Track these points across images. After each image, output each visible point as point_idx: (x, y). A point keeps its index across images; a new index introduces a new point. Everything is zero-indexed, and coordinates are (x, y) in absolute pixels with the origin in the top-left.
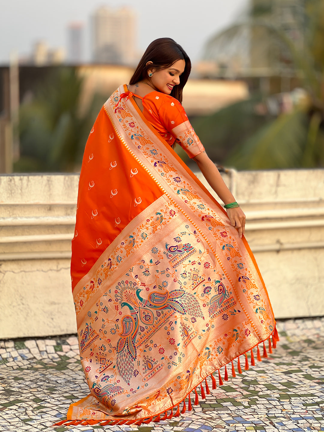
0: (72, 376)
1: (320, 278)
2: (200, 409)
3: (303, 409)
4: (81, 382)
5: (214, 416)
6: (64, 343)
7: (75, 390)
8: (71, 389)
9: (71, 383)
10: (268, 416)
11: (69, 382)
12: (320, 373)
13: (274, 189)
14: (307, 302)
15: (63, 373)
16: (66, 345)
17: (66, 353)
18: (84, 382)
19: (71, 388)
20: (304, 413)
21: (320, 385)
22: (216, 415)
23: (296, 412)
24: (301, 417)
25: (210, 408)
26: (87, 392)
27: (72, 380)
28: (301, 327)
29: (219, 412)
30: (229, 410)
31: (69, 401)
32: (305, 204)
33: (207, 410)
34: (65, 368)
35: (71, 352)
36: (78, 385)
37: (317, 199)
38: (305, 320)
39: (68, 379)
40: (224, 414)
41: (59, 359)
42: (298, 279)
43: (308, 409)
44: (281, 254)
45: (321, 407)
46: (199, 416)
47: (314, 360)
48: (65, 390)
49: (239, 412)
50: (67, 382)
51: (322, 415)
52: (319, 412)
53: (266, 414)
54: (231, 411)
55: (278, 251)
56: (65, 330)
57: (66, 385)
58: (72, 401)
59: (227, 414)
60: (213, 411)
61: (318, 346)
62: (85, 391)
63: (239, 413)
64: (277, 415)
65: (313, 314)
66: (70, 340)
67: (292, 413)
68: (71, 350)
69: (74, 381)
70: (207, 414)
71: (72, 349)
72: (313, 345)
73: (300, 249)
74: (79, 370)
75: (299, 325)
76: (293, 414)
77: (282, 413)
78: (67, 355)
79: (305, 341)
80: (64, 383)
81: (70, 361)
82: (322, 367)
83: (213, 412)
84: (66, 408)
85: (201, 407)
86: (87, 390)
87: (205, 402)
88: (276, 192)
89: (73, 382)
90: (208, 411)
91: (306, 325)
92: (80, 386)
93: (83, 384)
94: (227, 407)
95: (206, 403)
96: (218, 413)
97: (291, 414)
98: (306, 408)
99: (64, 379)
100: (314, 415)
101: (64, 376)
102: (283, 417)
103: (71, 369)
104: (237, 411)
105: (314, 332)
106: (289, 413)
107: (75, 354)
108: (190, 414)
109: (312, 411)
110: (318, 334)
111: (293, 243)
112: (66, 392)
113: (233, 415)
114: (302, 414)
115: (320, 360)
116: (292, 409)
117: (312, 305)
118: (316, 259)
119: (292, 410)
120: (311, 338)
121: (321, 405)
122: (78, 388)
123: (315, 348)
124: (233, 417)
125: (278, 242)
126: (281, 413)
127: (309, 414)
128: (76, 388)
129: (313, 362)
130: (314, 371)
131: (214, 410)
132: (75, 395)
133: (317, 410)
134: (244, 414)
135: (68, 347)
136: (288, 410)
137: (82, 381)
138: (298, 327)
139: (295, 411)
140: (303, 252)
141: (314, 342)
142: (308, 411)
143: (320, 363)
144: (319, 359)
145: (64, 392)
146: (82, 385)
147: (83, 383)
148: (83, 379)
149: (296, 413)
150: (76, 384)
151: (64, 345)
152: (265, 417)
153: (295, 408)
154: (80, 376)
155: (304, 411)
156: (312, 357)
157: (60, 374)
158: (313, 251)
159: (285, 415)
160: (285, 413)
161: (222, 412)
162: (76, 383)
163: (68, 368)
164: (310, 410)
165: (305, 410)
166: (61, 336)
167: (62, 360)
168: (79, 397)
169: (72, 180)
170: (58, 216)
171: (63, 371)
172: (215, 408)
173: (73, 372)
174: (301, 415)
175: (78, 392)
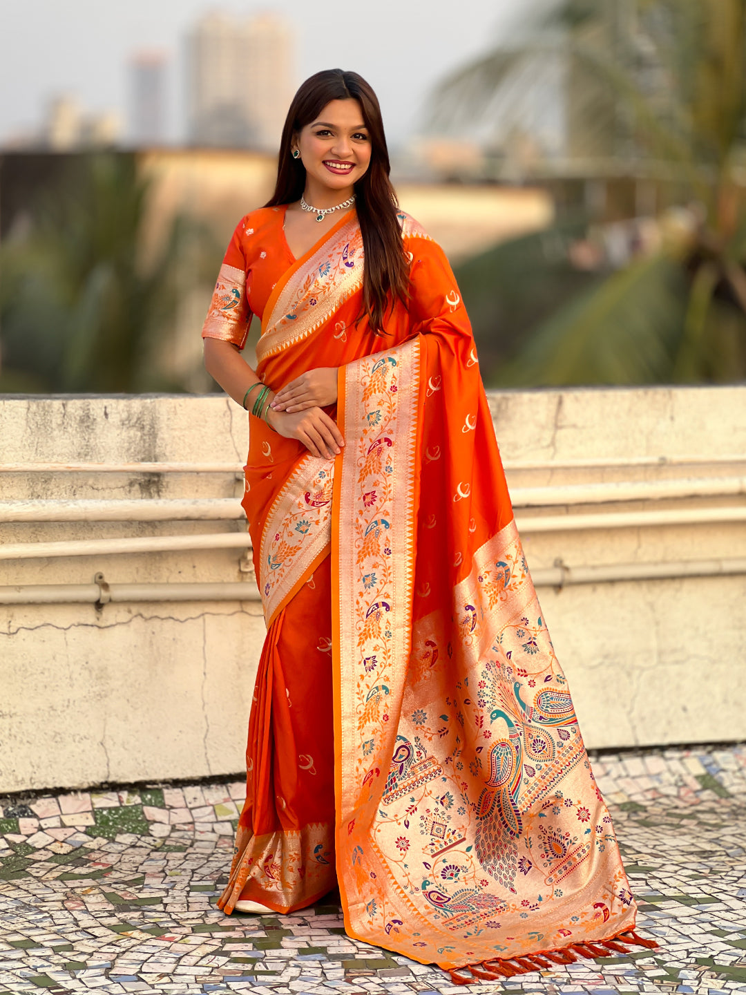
0: (35, 892)
1: (661, 653)
2: (341, 973)
3: (593, 971)
4: (57, 908)
5: (372, 990)
6: (25, 812)
7: (37, 927)
8: (27, 925)
9: (30, 911)
10: (505, 988)
11: (27, 907)
12: (647, 884)
13: (547, 435)
14: (630, 713)
15: (14, 885)
16: (29, 816)
17: (28, 836)
18: (63, 906)
19: (29, 921)
20: (594, 981)
21: (644, 913)
22: (378, 986)
23: (574, 980)
24: (586, 990)
25: (365, 970)
26: (65, 930)
27: (35, 901)
28: (614, 774)
29: (386, 980)
30: (411, 974)
31: (19, 954)
32: (625, 470)
33: (357, 974)
34: (22, 873)
35: (40, 833)
36: (46, 915)
37: (654, 459)
38: (623, 756)
39: (25, 900)
40: (396, 984)
41: (9, 852)
42: (606, 656)
43: (606, 973)
44: (566, 594)
45: (638, 967)
46: (335, 988)
47: (639, 852)
48: (12, 927)
49: (436, 979)
50: (22, 908)
51: (638, 985)
52: (631, 978)
53: (500, 983)
54: (415, 976)
55: (558, 587)
56: (27, 781)
57: (17, 915)
58: (27, 954)
59: (404, 983)
60: (371, 976)
61: (653, 819)
62: (64, 928)
63: (434, 981)
64: (526, 986)
65: (645, 741)
66: (39, 806)
67: (565, 981)
68: (41, 829)
69: (38, 904)
70: (355, 984)
71: (44, 827)
72: (643, 815)
73: (612, 582)
74: (56, 879)
75: (609, 767)
76: (568, 983)
77: (540, 982)
78: (29, 841)
79: (621, 807)
80: (14, 910)
81: (36, 856)
82: (654, 869)
83: (371, 978)
84: (8, 971)
85: (342, 967)
86: (68, 926)
87: (353, 955)
88: (553, 443)
89: (36, 907)
90: (358, 977)
91: (625, 768)
92: (51, 916)
93: (59, 913)
94: (406, 966)
95: (357, 957)
96: (381, 982)
97: (563, 983)
98: (602, 969)
99: (16, 899)
100: (618, 986)
101: (14, 894)
102: (542, 992)
103: (34, 877)
104: (429, 976)
105: (646, 783)
106: (559, 980)
107: (51, 840)
108: (313, 985)
109: (615, 976)
110: (655, 789)
111: (594, 568)
112: (15, 932)
113: (418, 987)
114: (589, 984)
115: (654, 851)
116: (566, 972)
117: (643, 719)
118: (652, 606)
119: (567, 975)
120: (637, 798)
121: (638, 962)
122: (46, 923)
123: (645, 824)
124: (418, 991)
125: (559, 564)
126: (537, 982)
127: (607, 984)
128: (42, 922)
129: (634, 857)
130: (634, 879)
131: (374, 974)
132: (36, 939)
133: (629, 973)
134: (445, 984)
135: (34, 821)
136: (557, 974)
137: (59, 904)
138: (607, 774)
139: (574, 976)
140: (619, 590)
141: (644, 809)
142: (606, 977)
143: (652, 859)
144: (649, 851)
145: (9, 932)
146: (57, 915)
147: (61, 910)
148: (63, 902)
149: (576, 982)
150: (42, 912)
151: (24, 816)
152: (499, 990)
153: (574, 969)
154: (55, 892)
155: (596, 976)
156: (636, 845)
157: (8, 887)
158: (644, 586)
159: (546, 985)
160: (547, 981)
161: (393, 979)
162: (44, 909)
163: (29, 874)
164: (611, 973)
165: (600, 974)
166: (16, 795)
167: (16, 855)
168: (45, 944)
169: (46, 412)
170: (10, 500)
171: (14, 881)
172: (376, 969)
173: (40, 884)
174: (586, 987)
175: (44, 932)
